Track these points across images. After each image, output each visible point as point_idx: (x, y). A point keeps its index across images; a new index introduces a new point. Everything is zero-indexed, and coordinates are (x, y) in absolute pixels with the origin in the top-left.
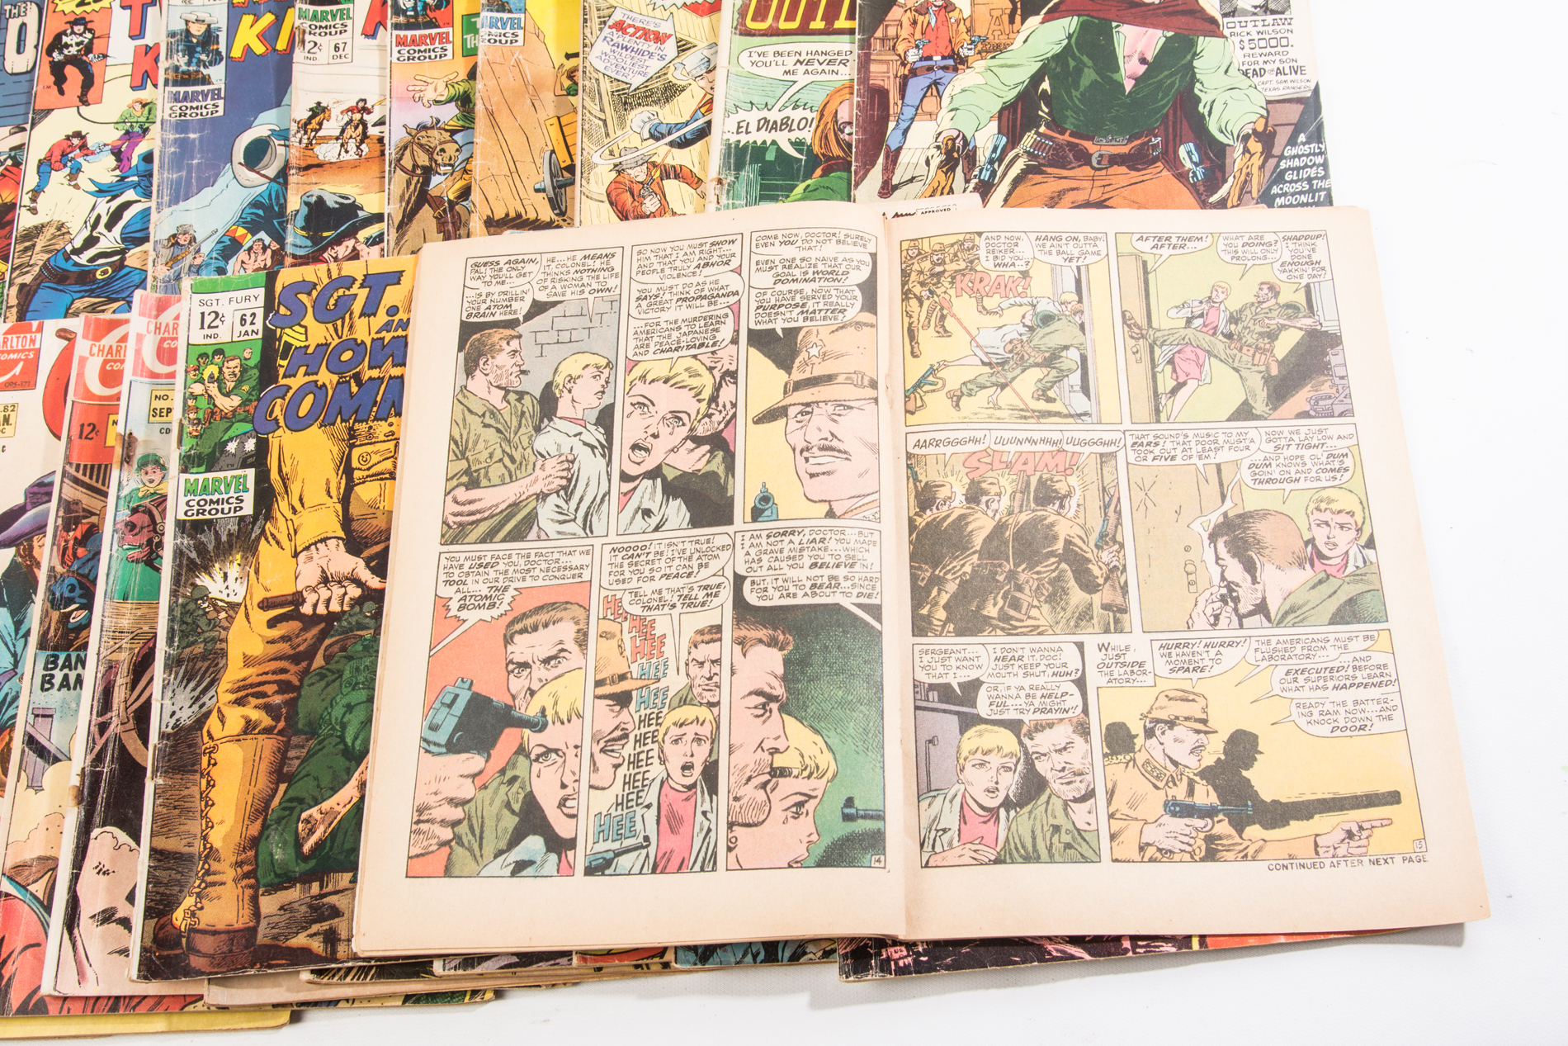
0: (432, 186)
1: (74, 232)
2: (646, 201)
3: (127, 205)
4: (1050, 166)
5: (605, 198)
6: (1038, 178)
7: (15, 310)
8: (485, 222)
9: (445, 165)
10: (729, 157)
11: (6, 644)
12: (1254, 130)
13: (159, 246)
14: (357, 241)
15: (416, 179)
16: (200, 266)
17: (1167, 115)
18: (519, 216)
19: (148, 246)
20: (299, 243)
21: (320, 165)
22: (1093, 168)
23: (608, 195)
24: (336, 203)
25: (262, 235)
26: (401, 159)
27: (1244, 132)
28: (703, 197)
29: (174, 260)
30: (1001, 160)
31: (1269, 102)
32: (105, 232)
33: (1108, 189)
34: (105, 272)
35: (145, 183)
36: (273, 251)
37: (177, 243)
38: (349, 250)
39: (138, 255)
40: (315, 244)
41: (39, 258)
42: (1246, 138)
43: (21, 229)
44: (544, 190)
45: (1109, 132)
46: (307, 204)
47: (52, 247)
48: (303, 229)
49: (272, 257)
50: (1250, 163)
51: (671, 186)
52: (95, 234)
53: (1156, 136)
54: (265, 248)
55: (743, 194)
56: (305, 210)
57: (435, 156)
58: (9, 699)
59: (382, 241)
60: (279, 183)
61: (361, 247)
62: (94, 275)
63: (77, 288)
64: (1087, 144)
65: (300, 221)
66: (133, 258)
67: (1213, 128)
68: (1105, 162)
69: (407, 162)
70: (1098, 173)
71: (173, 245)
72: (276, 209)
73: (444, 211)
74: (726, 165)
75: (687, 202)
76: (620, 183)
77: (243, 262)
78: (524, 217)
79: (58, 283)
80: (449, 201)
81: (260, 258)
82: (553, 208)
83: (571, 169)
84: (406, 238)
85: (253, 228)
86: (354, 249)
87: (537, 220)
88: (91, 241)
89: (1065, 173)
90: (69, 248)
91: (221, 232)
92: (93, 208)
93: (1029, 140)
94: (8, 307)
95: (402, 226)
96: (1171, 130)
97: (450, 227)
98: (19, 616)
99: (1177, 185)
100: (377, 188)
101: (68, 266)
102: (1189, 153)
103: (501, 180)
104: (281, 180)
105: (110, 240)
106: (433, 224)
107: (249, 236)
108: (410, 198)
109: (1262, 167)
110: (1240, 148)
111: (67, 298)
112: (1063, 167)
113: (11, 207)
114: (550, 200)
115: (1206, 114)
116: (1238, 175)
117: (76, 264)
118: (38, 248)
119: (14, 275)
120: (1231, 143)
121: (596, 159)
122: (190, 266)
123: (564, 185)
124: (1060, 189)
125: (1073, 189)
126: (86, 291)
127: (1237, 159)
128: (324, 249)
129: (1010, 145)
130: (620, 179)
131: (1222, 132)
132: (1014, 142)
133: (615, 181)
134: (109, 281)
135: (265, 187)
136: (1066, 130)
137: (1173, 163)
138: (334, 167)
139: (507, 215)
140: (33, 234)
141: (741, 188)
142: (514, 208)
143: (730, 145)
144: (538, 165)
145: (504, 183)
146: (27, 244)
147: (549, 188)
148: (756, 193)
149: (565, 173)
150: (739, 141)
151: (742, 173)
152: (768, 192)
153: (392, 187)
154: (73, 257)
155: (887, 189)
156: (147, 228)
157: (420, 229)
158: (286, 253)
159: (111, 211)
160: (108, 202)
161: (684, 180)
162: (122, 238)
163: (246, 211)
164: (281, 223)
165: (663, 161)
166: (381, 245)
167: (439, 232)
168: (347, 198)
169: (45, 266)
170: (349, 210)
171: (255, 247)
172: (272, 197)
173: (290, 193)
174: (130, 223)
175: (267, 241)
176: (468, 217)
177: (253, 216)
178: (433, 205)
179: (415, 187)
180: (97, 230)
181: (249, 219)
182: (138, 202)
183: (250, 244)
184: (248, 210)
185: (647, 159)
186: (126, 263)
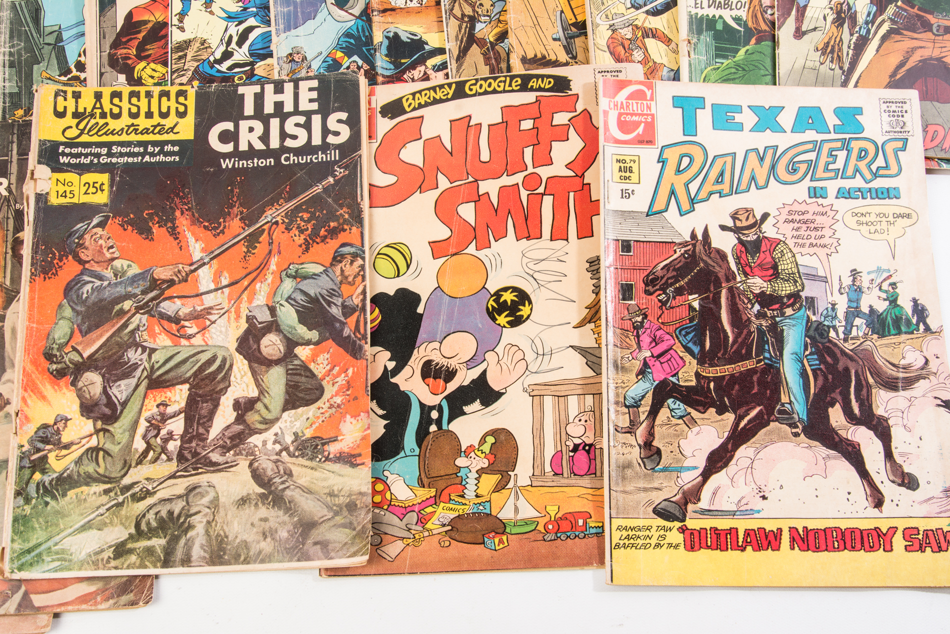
0: (477, 30)
1: (214, 46)
2: (634, 53)
3: (250, 29)
4: (906, 30)
5: (606, 49)
6: (898, 37)
8: (522, 60)
9: (484, 16)
10: (692, 25)
13: (281, 62)
14: (426, 68)
15: (465, 24)
18: (544, 57)
19: (270, 61)
20: (385, 66)
21: (393, 10)
22: (934, 34)
23: (608, 47)
24: (408, 38)
25: (355, 58)
26: (452, 10)
28: (676, 52)
29: (293, 74)
30: (873, 22)
32: (237, 48)
33: (944, 50)
34: (240, 79)
35: (262, 13)
37: (293, 61)
38: (422, 74)
39: (263, 67)
40: (396, 67)
41: (191, 65)
43: (174, 42)
44: (559, 40)
45: (944, 10)
46: (387, 37)
47: (199, 58)
48: (386, 56)
51: (650, 42)
52: (229, 49)
54: (359, 68)
55: (704, 52)
56: (386, 43)
57: (477, 9)
59: (446, 68)
60: (363, 20)
61: (430, 72)
62: (233, 80)
64: (929, 17)
65: (384, 50)
66: (261, 69)
68: (942, 31)
69: (457, 11)
70: (937, 38)
71: (290, 61)
72: (364, 39)
73: (488, 49)
74: (691, 29)
75: (663, 55)
76: (615, 39)
78: (548, 58)
80: (490, 42)
82: (568, 53)
83: (581, 27)
84: (463, 67)
86: (425, 73)
87: (557, 61)
88: (227, 55)
89: (916, 35)
90: (212, 59)
91: (324, 54)
92: (226, 30)
93: (891, 10)
97: (493, 61)
100: (436, 29)
101: (213, 72)
103: (528, 29)
104: (364, 18)
105: (241, 55)
106: (481, 58)
107: (346, 58)
108: (462, 39)
112: (914, 32)
113: (164, 25)
114: (564, 47)
117: (218, 71)
118: (189, 58)
119: (174, 77)
121: (598, 20)
123: (573, 37)
124: (912, 46)
125: (921, 47)
128: (404, 72)
129: (878, 13)
130: (614, 36)
132: (881, 10)
133: (611, 38)
135: (353, 22)
136: (915, 6)
138: (404, 11)
139: (536, 56)
140: (183, 46)
141: (702, 47)
142: (540, 51)
143: (692, 16)
144: (553, 21)
145: (531, 32)
146: (180, 54)
147: (563, 38)
148: (712, 52)
149: (572, 28)
150: (697, 14)
151: (702, 37)
152: (721, 52)
153: (449, 30)
154: (216, 65)
155: (799, 34)
156: (269, 47)
157: (473, 62)
158: (377, 73)
159: (239, 33)
160: (236, 26)
161: (660, 39)
162: (250, 54)
163: (341, 40)
164: (368, 50)
165: (643, 24)
166: (445, 71)
167: (486, 65)
168: (416, 35)
169: (196, 71)
170: (418, 44)
171: (352, 67)
172: (360, 31)
173: (374, 28)
174: (255, 42)
175: (360, 62)
176: (505, 55)
177: (347, 44)
178: (479, 44)
179: (465, 30)
180: (231, 46)
181: (344, 46)
182: (260, 27)
183: (347, 64)
184: (342, 39)
185: (631, 22)
186: (255, 73)
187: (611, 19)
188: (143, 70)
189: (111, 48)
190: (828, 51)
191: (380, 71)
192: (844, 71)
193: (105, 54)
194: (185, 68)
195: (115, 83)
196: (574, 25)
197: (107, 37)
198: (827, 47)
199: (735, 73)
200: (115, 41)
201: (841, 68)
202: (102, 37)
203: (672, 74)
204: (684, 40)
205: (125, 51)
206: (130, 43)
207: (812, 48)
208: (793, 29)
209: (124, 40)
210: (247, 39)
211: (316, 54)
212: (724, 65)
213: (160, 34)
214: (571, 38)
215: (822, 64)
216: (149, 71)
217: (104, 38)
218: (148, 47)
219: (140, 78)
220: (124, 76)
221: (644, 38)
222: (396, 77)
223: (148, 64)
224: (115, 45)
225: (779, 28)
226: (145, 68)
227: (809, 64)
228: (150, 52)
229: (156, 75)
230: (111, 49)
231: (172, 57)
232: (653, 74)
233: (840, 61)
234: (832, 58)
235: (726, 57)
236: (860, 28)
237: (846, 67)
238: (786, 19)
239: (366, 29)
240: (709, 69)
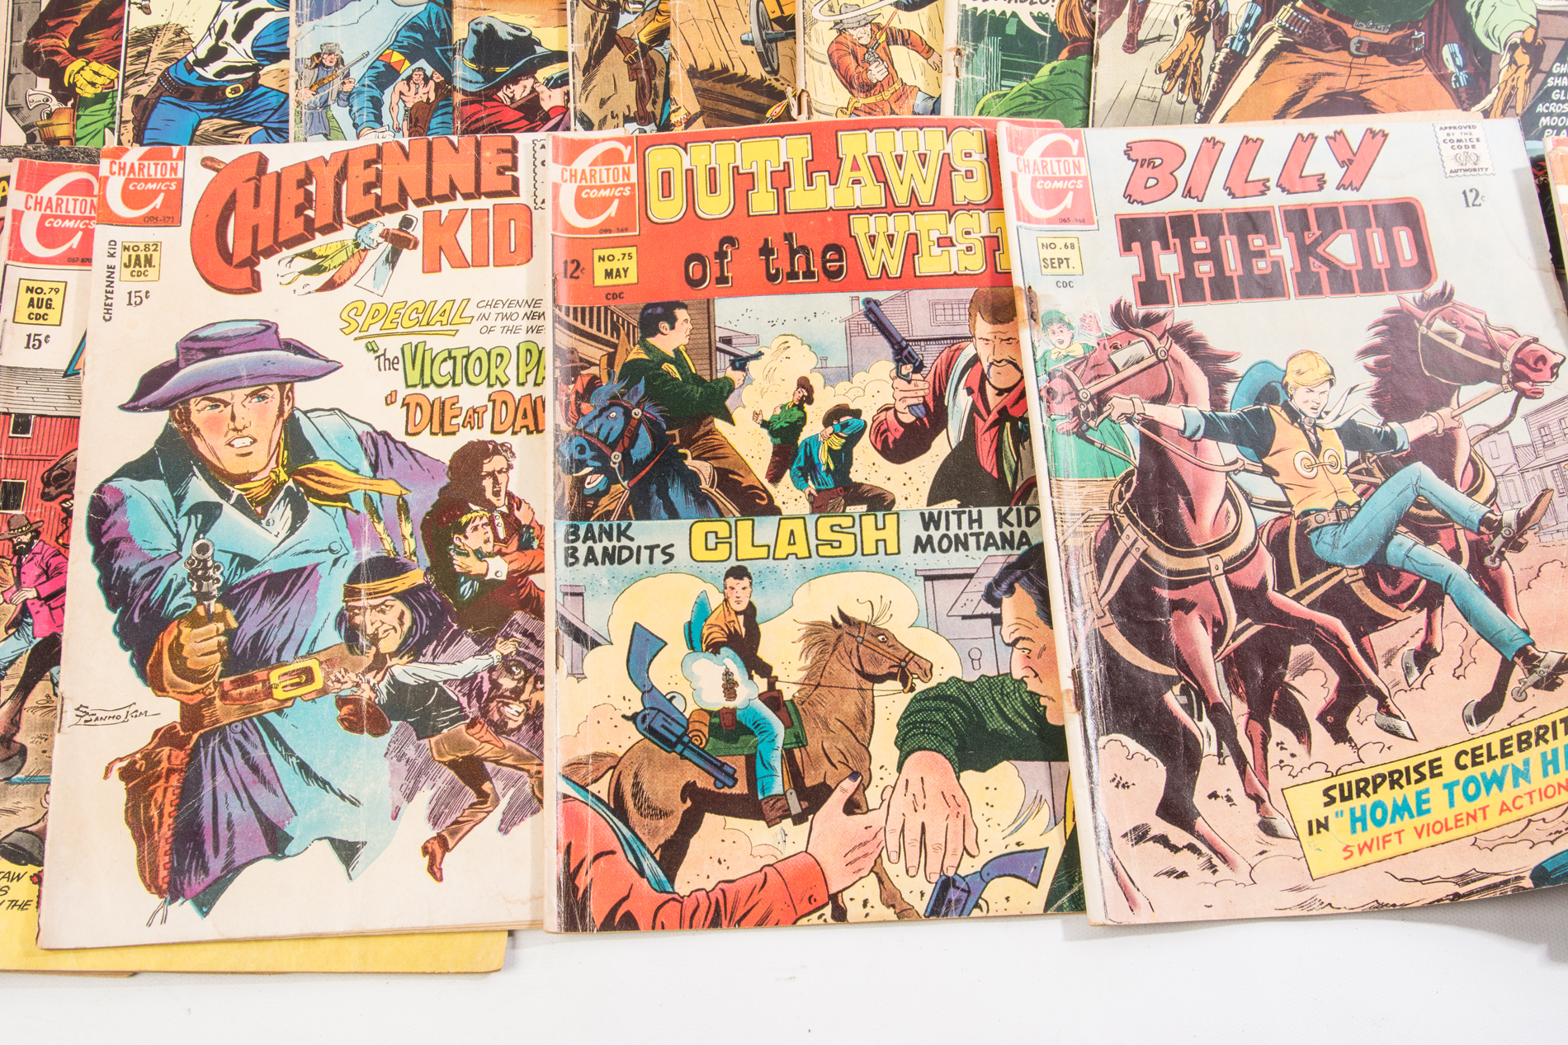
0: (620, 25)
1: (196, 38)
2: (872, 67)
3: (257, 13)
4: (1306, 45)
5: (826, 59)
6: (1293, 57)
7: (130, 126)
8: (689, 72)
9: (635, 2)
10: (967, 26)
11: (166, 523)
12: (1523, 40)
13: (301, 66)
14: (536, 81)
15: (601, 15)
16: (350, 94)
17: (1431, 10)
18: (725, 69)
19: (283, 64)
20: (469, 77)
22: (1351, 54)
23: (830, 56)
24: (509, 34)
25: (422, 63)
27: (1512, 41)
28: (938, 68)
29: (318, 85)
30: (1254, 32)
31: (1539, 12)
32: (233, 42)
33: (1365, 80)
34: (236, 90)
36: (436, 84)
37: (321, 64)
38: (528, 91)
39: (275, 74)
40: (487, 80)
41: (156, 67)
42: (1513, 48)
43: (132, 31)
44: (752, 43)
45: (1370, 17)
46: (476, 32)
47: (171, 56)
48: (472, 61)
49: (436, 90)
50: (1516, 76)
51: (898, 52)
52: (220, 44)
53: (1419, 30)
54: (427, 80)
55: (983, 69)
56: (473, 40)
58: (174, 586)
59: (566, 83)
61: (540, 88)
62: (224, 93)
63: (204, 106)
64: (1346, 27)
65: (469, 52)
66: (269, 76)
67: (1479, 31)
68: (1364, 49)
70: (1356, 60)
71: (317, 66)
72: (438, 34)
73: (636, 55)
74: (963, 33)
75: (918, 73)
76: (842, 43)
77: (401, 93)
78: (731, 71)
79: (181, 98)
80: (641, 44)
81: (422, 90)
82: (764, 65)
83: (787, 24)
84: (594, 83)
85: (412, 55)
86: (533, 90)
87: (746, 76)
88: (216, 53)
89: (1321, 55)
90: (191, 58)
91: (373, 56)
92: (218, 13)
93: (1285, 13)
94: (121, 122)
95: (590, 68)
96: (1435, 26)
97: (644, 74)
98: (180, 491)
99: (1437, 87)
100: (555, 21)
101: (192, 79)
102: (1453, 55)
103: (703, 25)
105: (239, 53)
106: (625, 69)
107: (407, 63)
108: (596, 37)
109: (1528, 82)
110: (1506, 58)
111: (193, 118)
112: (1320, 48)
114: (760, 54)
115: (1473, 14)
116: (1502, 87)
117: (201, 78)
118: (154, 55)
119: (127, 85)
120: (1498, 51)
121: (815, 14)
122: (339, 93)
123: (775, 39)
124: (1315, 72)
125: (1329, 74)
126: (215, 111)
127: (1502, 68)
128: (498, 87)
129: (1264, 18)
130: (841, 39)
131: (1488, 37)
132: (1269, 13)
133: (836, 42)
134: (241, 101)
135: (422, 8)
136: (1325, 8)
137: (1436, 62)
139: (712, 67)
140: (147, 37)
141: (980, 62)
142: (719, 59)
143: (967, 11)
144: (744, 13)
145: (706, 31)
146: (141, 49)
147: (758, 41)
148: (997, 69)
149: (775, 26)
150: (976, 9)
151: (981, 45)
152: (1009, 71)
153: (575, 22)
154: (197, 69)
155: (1133, 44)
156: (285, 42)
157: (610, 74)
158: (455, 88)
159: (239, 18)
160: (235, 7)
161: (914, 48)
162: (253, 52)
163: (401, 34)
164: (444, 52)
165: (889, 23)
166: (565, 88)
167: (631, 79)
168: (522, 30)
169: (164, 76)
170: (525, 44)
171: (415, 77)
172: (433, 21)
173: (455, 17)
174: (263, 34)
175: (429, 70)
176: (664, 65)
177: (411, 41)
178: (623, 47)
179: (602, 24)
180: (224, 40)
181: (406, 44)
182: (273, 10)
183: (409, 72)
184: (403, 33)
185: (870, 19)
186: (260, 82)
187: (837, 12)
188: (78, 72)
189: (29, 36)
190: (1178, 73)
191: (458, 84)
192: (1200, 107)
193: (19, 46)
194: (147, 71)
195: (31, 92)
196: (778, 21)
197: (24, 18)
198: (1177, 66)
199: (1031, 103)
200: (36, 25)
201: (1196, 101)
202: (16, 17)
203: (930, 103)
204: (950, 50)
205: (52, 41)
206: (61, 30)
207: (1152, 67)
208: (1123, 37)
209: (51, 24)
210: (251, 28)
211: (359, 56)
212: (1015, 90)
213: (111, 17)
214: (771, 41)
215: (1165, 93)
216: (88, 74)
217: (20, 19)
218: (90, 36)
219: (73, 85)
220: (47, 81)
221: (888, 45)
222: (486, 95)
223: (87, 64)
224: (37, 31)
225: (1101, 34)
226: (82, 69)
227: (1145, 92)
228: (92, 45)
229: (99, 80)
230: (29, 38)
231: (127, 53)
232: (900, 102)
233: (1195, 89)
234: (1184, 84)
235: (1018, 78)
236: (1233, 40)
237: (1205, 99)
238: (1114, 20)
239: (442, 19)
240: (989, 95)
